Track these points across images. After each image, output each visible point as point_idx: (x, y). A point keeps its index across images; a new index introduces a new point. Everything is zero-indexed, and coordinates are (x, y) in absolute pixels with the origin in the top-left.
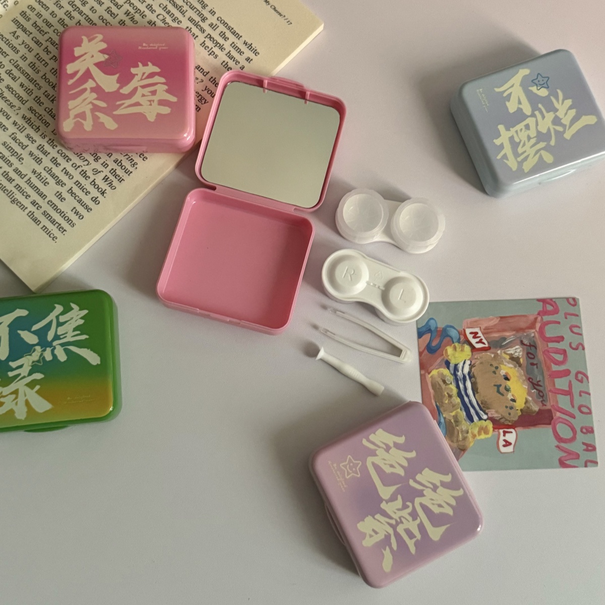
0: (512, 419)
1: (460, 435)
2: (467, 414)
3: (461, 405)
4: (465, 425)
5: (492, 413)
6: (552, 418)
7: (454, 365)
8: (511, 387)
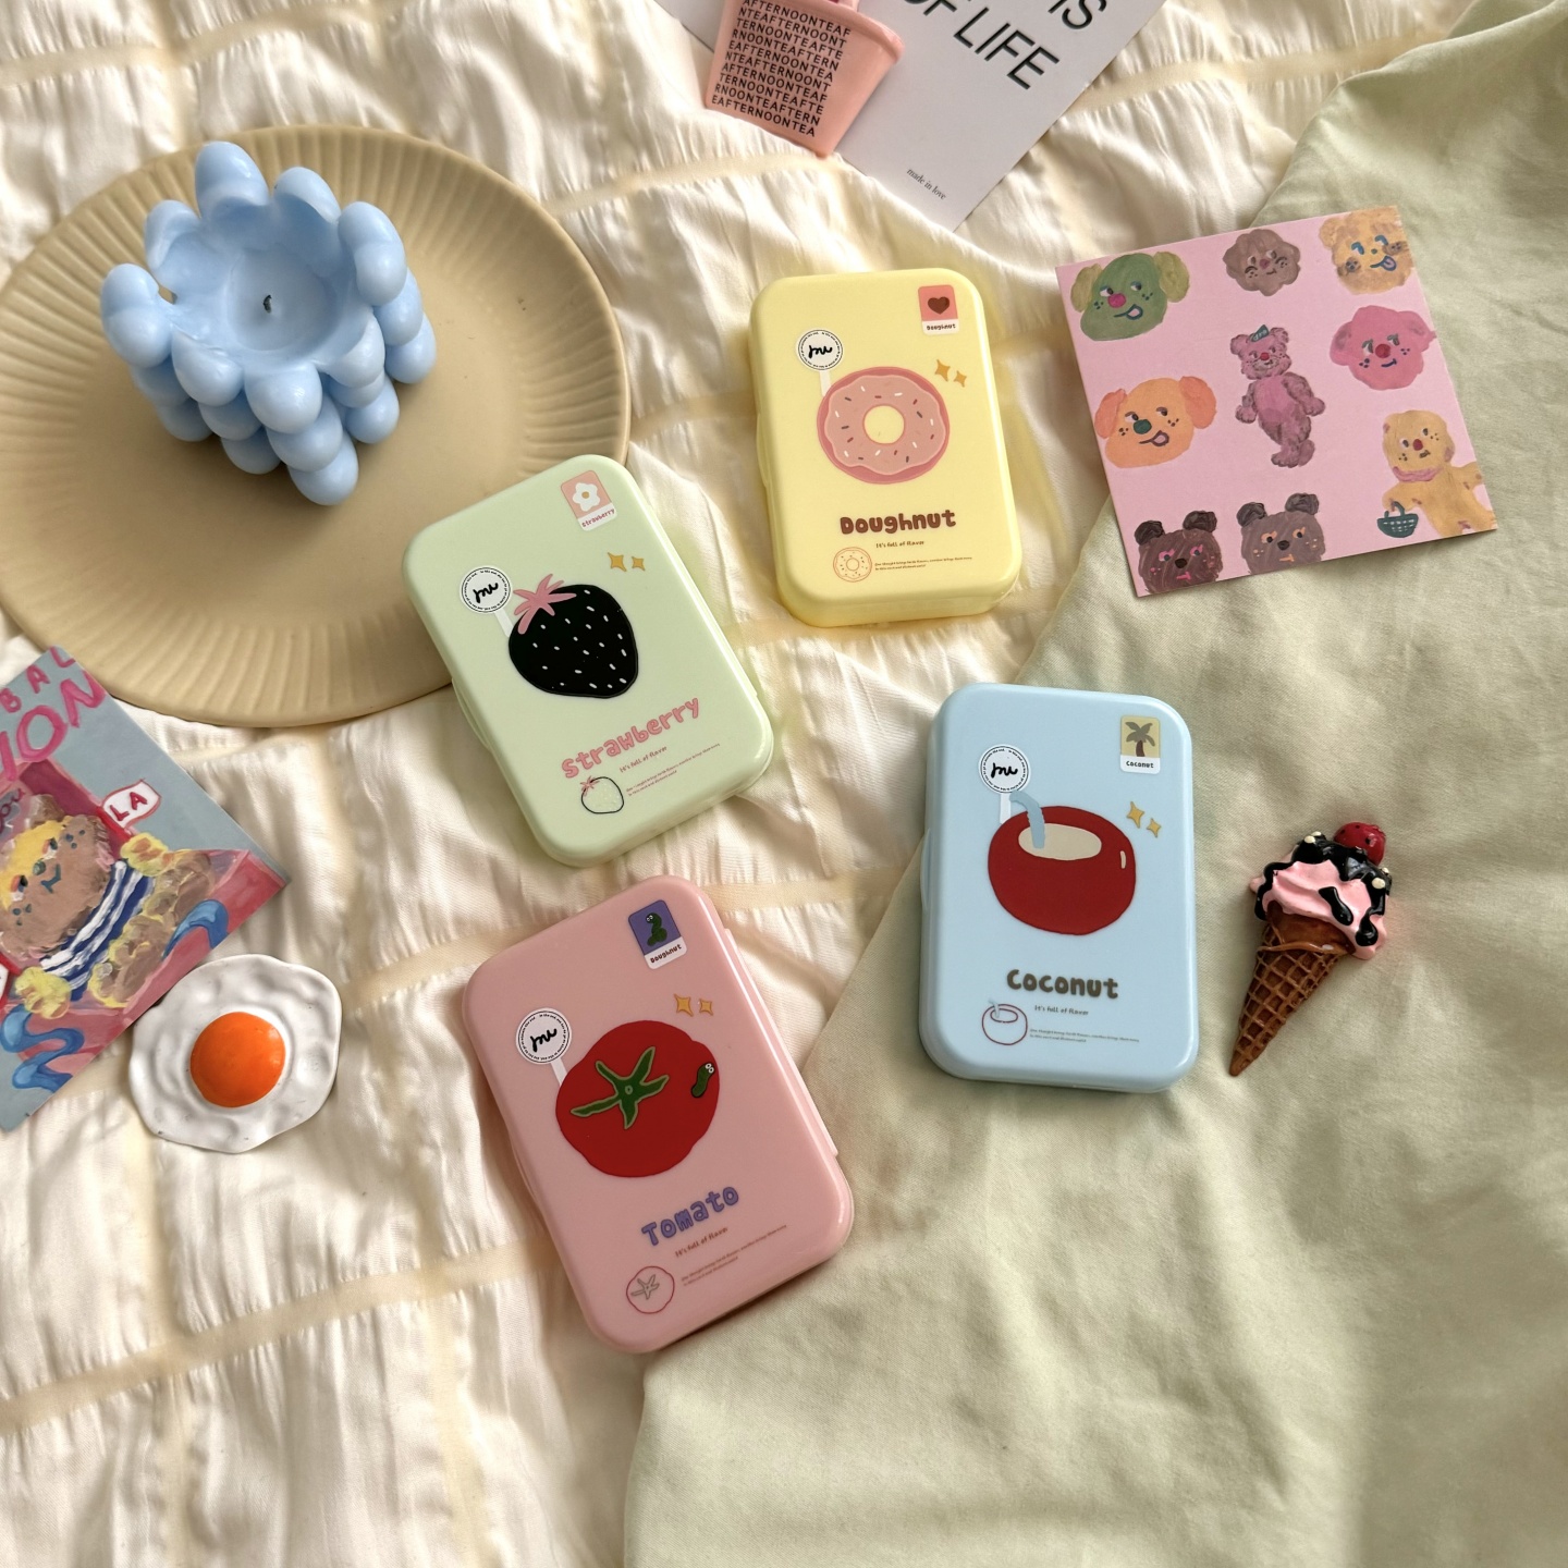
0: (87, 823)
1: (185, 879)
2: (141, 897)
3: (132, 918)
4: (161, 886)
5: (103, 859)
6: (33, 764)
7: (71, 982)
8: (31, 864)
